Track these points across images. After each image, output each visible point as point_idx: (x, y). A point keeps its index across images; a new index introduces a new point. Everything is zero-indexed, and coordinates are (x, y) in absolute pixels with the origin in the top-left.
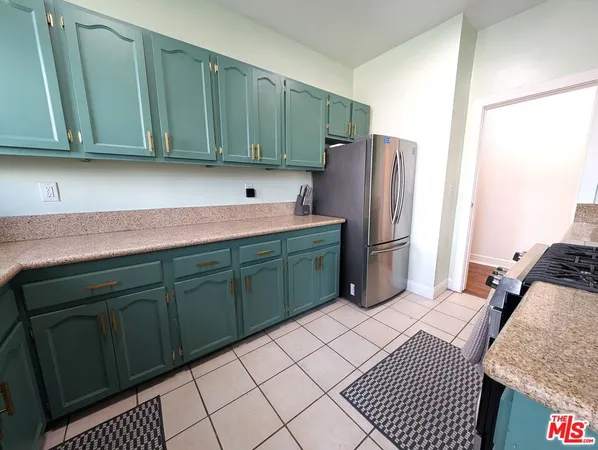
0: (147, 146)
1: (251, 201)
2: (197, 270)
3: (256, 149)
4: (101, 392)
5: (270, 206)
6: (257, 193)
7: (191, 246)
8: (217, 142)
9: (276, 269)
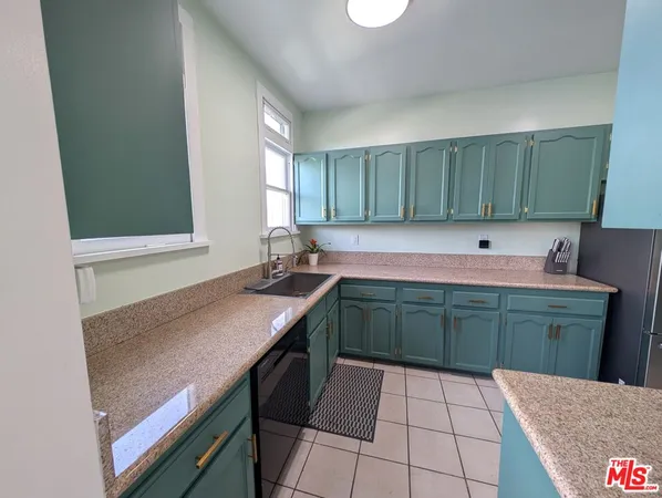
0: (400, 214)
1: (484, 252)
2: (417, 300)
3: (487, 207)
4: (357, 350)
5: (509, 259)
6: (492, 245)
7: (415, 282)
8: (449, 205)
9: (490, 321)
